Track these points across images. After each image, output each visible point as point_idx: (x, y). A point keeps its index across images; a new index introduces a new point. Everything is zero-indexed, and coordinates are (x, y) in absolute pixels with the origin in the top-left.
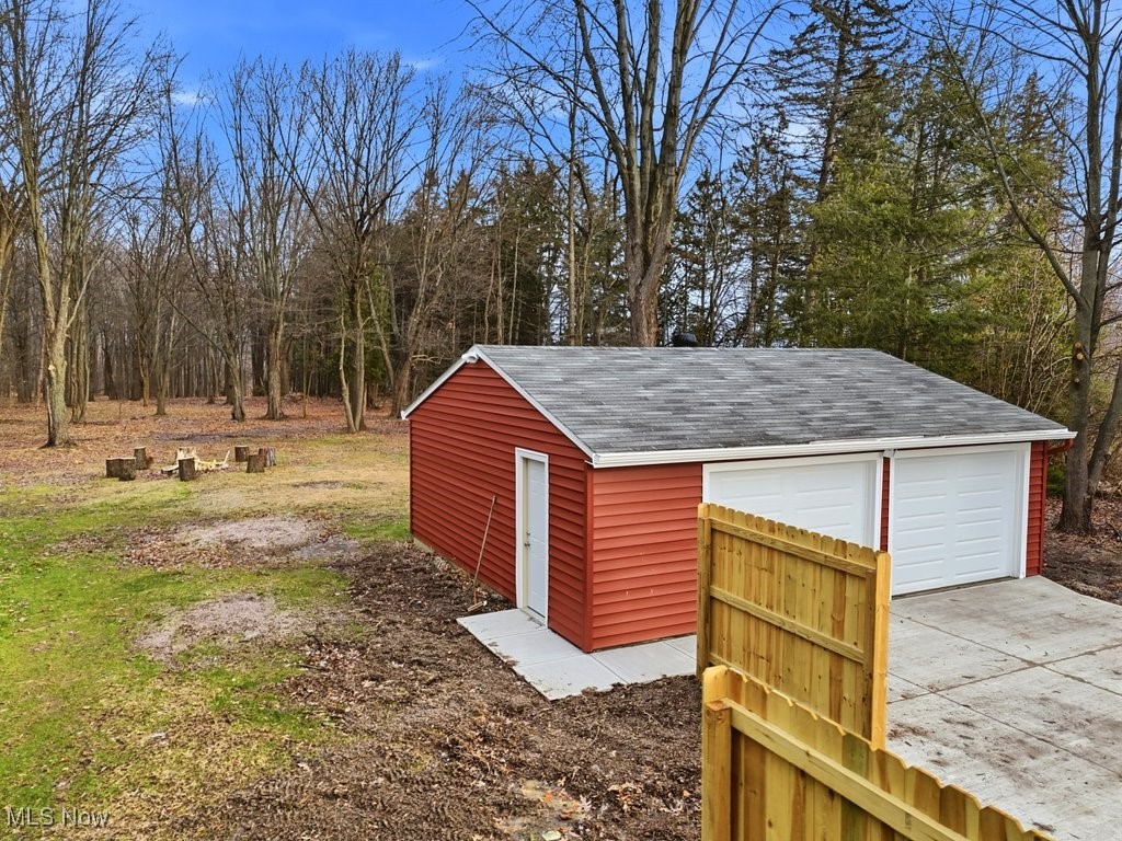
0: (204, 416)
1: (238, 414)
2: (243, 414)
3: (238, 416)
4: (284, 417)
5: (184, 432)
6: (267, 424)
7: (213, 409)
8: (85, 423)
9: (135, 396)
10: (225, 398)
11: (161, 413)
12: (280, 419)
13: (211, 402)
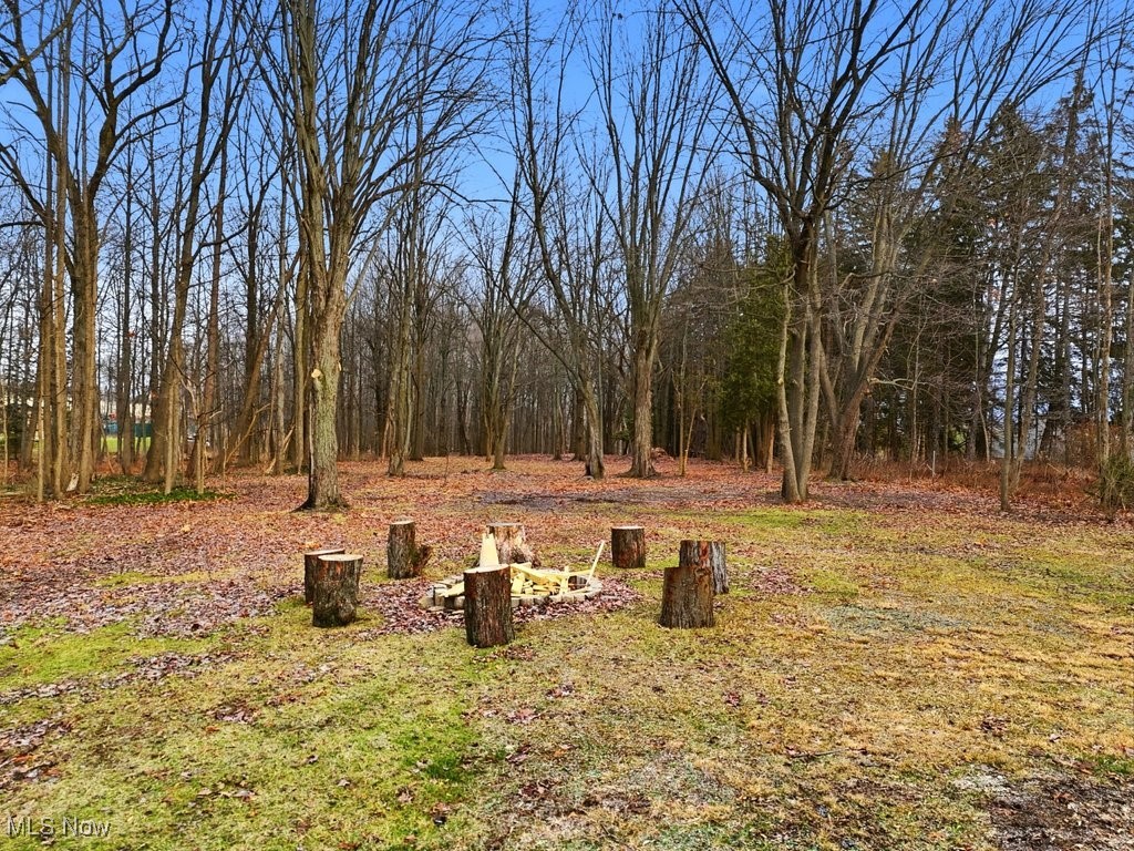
0: (549, 472)
1: (594, 469)
2: (601, 467)
3: (595, 472)
4: (654, 475)
5: (519, 491)
6: (634, 483)
7: (559, 466)
8: (404, 476)
9: (481, 453)
10: (572, 455)
11: (498, 467)
12: (649, 478)
13: (558, 458)
